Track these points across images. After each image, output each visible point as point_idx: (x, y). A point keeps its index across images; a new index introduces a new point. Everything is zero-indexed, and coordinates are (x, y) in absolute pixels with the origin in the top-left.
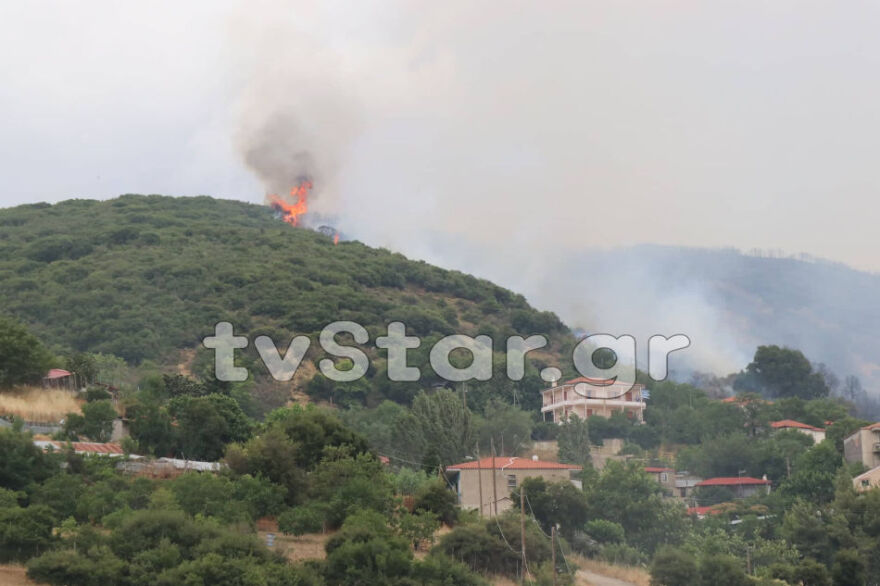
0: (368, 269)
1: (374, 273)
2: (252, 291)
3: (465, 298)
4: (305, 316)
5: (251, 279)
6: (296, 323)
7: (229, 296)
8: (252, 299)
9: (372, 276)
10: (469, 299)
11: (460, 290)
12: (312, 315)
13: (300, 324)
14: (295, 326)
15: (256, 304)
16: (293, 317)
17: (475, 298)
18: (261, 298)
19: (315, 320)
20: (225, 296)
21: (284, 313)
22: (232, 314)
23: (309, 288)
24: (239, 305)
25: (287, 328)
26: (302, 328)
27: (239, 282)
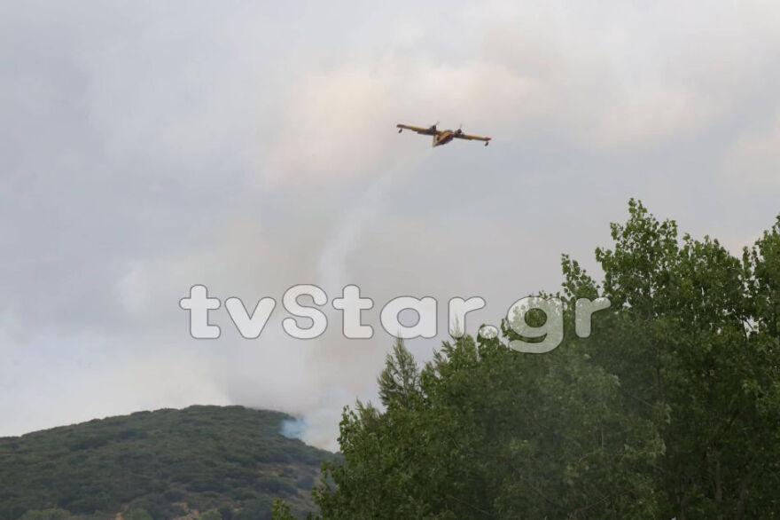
0: (267, 452)
1: (270, 454)
2: (175, 466)
4: (201, 482)
5: (178, 460)
6: (194, 486)
7: (161, 471)
8: (174, 472)
9: (268, 456)
12: (204, 482)
14: (194, 488)
15: (175, 475)
22: (157, 481)
23: (213, 465)
24: (165, 476)
25: (189, 489)
26: (198, 489)
27: (171, 462)
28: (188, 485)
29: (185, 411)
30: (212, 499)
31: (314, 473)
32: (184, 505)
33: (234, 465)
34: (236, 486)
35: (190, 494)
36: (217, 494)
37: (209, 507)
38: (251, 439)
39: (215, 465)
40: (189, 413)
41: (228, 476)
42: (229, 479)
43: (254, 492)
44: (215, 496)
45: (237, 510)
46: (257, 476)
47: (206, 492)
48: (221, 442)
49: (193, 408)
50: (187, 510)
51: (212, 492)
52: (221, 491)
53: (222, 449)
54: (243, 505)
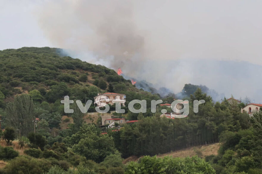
0: (62, 64)
1: (64, 65)
2: (15, 70)
3: (94, 72)
4: (29, 77)
5: (16, 67)
6: (25, 79)
7: (8, 72)
8: (14, 72)
9: (63, 66)
10: (96, 72)
11: (93, 70)
12: (30, 77)
13: (27, 80)
14: (25, 80)
15: (15, 74)
16: (25, 78)
17: (97, 72)
18: (17, 72)
19: (31, 78)
20: (6, 72)
21: (23, 77)
22: (6, 77)
23: (34, 69)
24: (10, 75)
25: (22, 81)
26: (27, 81)
27: (12, 68)
28: (22, 79)
29: (19, 50)
30: (35, 85)
31: (88, 74)
32: (20, 88)
33: (46, 69)
34: (47, 79)
35: (24, 83)
36: (37, 83)
37: (33, 89)
38: (54, 59)
39: (36, 69)
40: (22, 50)
41: (43, 74)
42: (43, 76)
43: (56, 82)
44: (36, 84)
45: (48, 91)
46: (58, 74)
47: (32, 82)
48: (38, 59)
49: (23, 48)
50: (22, 91)
51: (35, 82)
52: (40, 82)
53: (39, 62)
54: (51, 88)
